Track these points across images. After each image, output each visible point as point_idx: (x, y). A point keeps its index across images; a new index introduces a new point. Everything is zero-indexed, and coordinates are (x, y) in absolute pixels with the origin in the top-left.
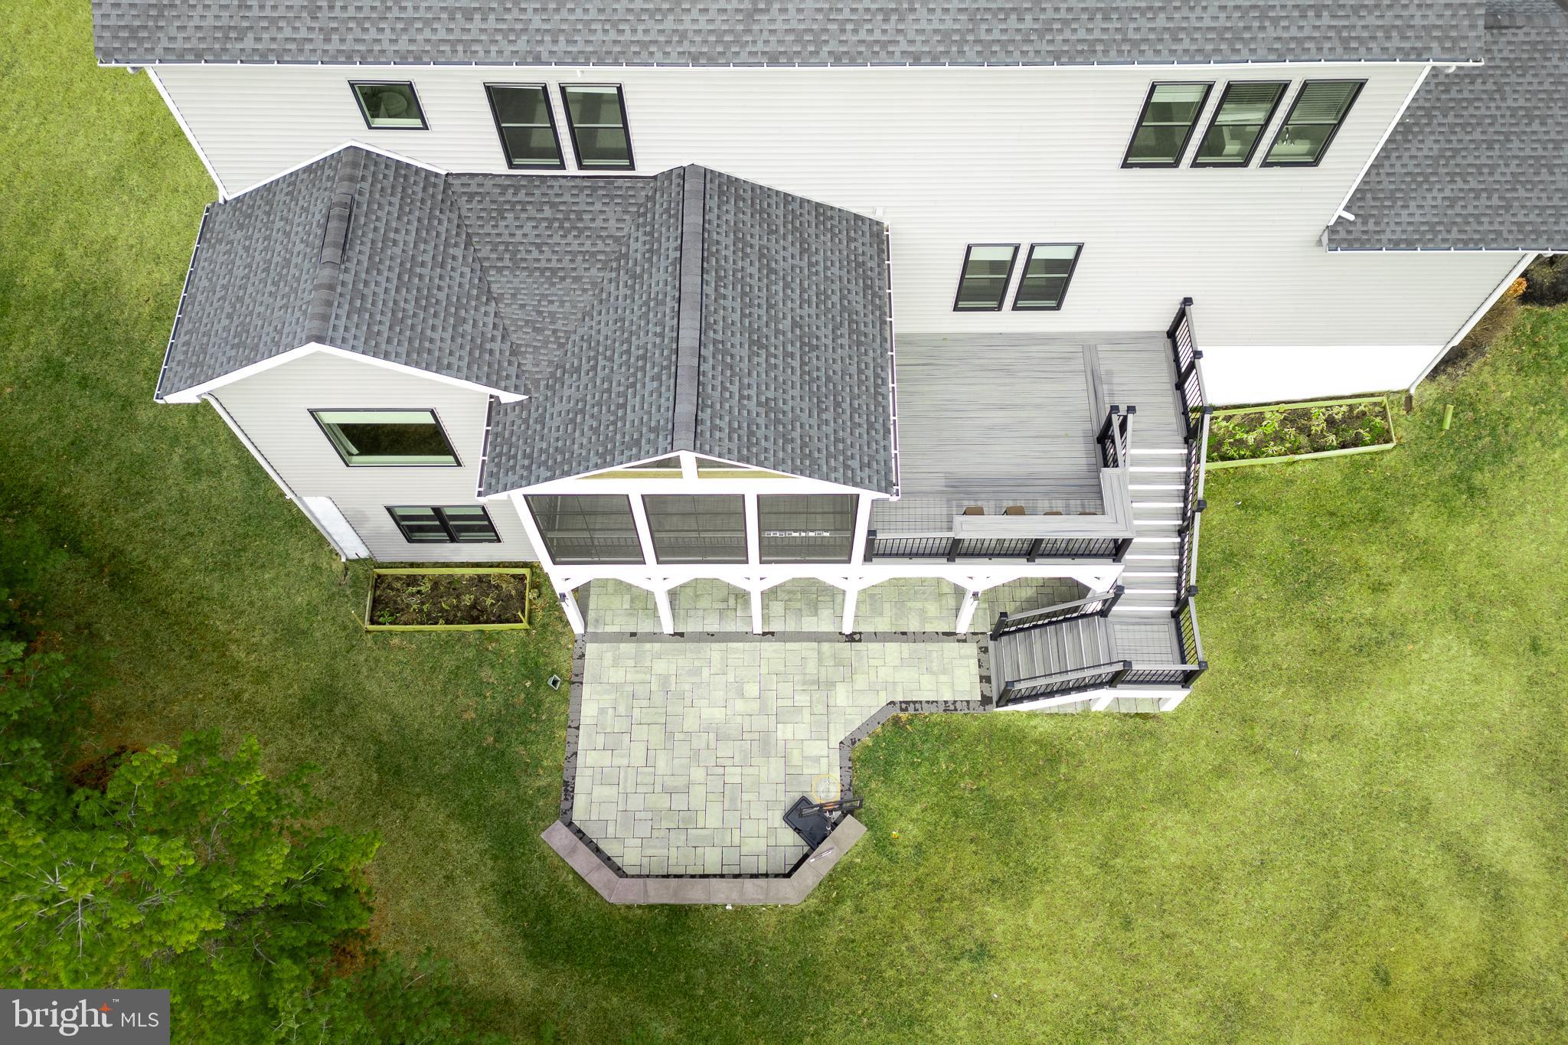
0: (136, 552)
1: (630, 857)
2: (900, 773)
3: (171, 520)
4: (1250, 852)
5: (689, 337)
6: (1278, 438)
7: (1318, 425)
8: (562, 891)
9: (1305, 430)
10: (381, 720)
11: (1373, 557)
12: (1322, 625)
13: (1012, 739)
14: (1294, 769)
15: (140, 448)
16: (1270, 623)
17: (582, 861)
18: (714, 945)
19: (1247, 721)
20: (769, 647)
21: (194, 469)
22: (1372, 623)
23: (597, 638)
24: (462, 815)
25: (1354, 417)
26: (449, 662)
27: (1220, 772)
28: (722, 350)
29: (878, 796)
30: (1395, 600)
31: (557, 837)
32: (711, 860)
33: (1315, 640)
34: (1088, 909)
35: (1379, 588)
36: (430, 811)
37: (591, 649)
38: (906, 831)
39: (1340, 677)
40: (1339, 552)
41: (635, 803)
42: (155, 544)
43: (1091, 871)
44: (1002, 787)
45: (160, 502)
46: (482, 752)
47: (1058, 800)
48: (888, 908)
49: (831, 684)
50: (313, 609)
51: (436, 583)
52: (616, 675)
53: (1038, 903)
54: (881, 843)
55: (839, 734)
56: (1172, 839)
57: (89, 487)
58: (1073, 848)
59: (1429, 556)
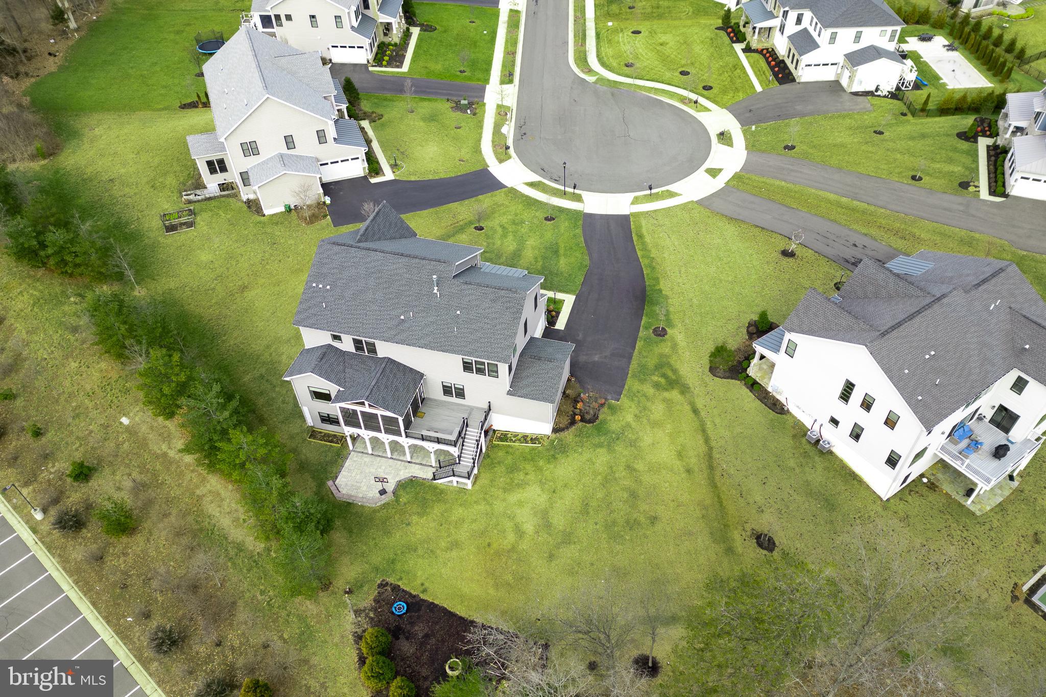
0: (266, 415)
1: (344, 491)
2: (408, 489)
3: (275, 411)
4: (474, 517)
6: (520, 440)
7: (529, 439)
8: (328, 495)
9: (525, 440)
10: (303, 457)
11: (528, 467)
12: (511, 479)
13: (435, 488)
17: (334, 490)
18: (354, 511)
20: (391, 460)
21: (283, 402)
22: (522, 481)
23: (354, 451)
24: (313, 478)
25: (536, 439)
26: (322, 450)
27: (475, 502)
29: (401, 492)
30: (528, 477)
31: (330, 483)
32: (360, 495)
33: (508, 480)
34: (434, 521)
35: (527, 474)
36: (307, 476)
37: (352, 453)
38: (403, 500)
39: (510, 489)
40: (522, 465)
41: (349, 483)
42: (270, 415)
43: (439, 514)
44: (428, 497)
45: (274, 407)
46: (322, 467)
47: (439, 500)
48: (393, 512)
49: (400, 470)
50: (298, 434)
51: (325, 434)
52: (355, 459)
53: (425, 518)
54: (397, 501)
55: (398, 479)
56: (459, 512)
57: (261, 401)
58: (437, 510)
59: (540, 469)
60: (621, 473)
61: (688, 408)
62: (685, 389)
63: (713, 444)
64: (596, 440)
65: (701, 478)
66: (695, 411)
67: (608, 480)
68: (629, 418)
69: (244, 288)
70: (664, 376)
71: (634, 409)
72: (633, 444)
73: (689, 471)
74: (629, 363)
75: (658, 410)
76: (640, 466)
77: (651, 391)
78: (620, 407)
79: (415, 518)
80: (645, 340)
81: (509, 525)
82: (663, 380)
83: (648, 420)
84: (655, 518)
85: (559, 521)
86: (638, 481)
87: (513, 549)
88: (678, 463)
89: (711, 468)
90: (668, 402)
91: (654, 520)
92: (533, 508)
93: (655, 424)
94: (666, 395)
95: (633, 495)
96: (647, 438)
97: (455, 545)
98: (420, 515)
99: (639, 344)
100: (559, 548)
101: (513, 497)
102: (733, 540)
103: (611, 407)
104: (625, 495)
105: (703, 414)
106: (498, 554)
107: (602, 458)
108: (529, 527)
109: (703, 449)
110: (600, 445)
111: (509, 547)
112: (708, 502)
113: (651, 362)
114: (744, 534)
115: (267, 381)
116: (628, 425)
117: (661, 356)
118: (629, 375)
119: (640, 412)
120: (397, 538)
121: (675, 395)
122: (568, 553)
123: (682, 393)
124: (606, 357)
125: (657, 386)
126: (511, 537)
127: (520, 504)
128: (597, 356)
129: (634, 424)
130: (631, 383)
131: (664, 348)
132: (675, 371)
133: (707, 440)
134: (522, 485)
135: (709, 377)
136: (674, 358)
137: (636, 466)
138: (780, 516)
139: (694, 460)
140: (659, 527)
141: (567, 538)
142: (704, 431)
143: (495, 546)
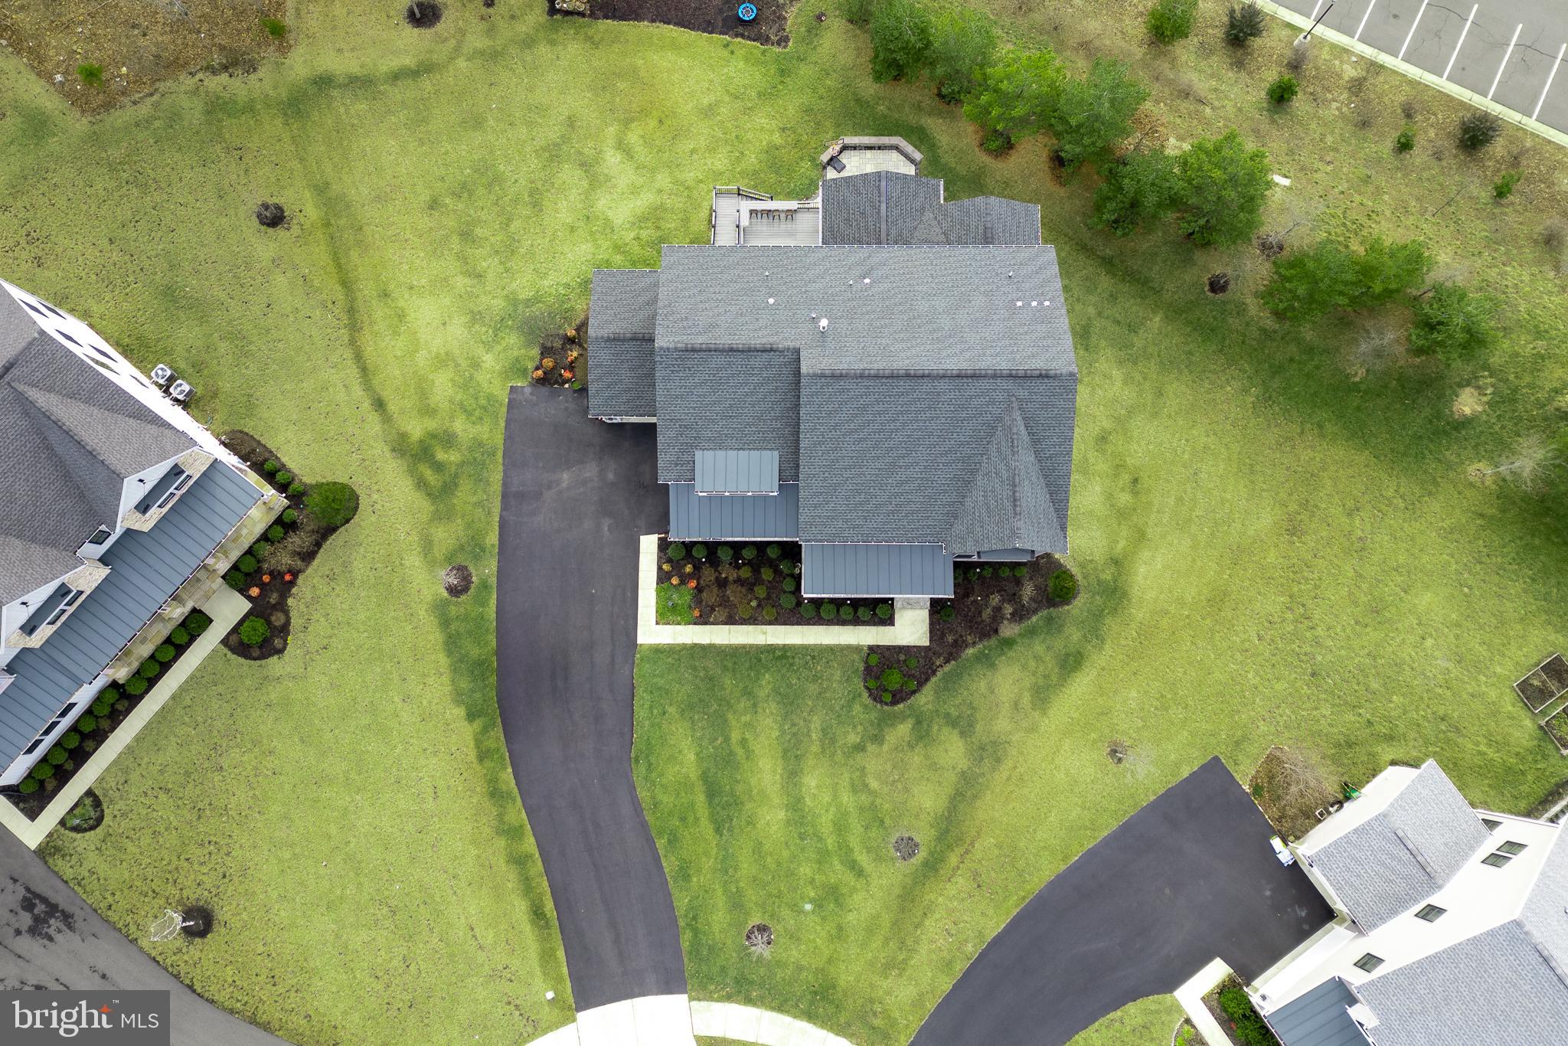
0: (1081, 257)
1: (895, 154)
4: (695, 156)
5: (883, 206)
8: (915, 141)
11: (636, 249)
12: (658, 228)
14: (676, 182)
15: (1090, 297)
16: (676, 230)
17: (909, 149)
19: (689, 197)
22: (641, 228)
24: (951, 170)
27: (701, 181)
28: (873, 207)
30: (632, 235)
31: (918, 156)
32: (869, 153)
33: (662, 224)
34: (749, 141)
35: (637, 238)
39: (656, 209)
40: (648, 252)
42: (1075, 261)
43: (747, 152)
47: (755, 173)
48: (812, 142)
53: (764, 143)
54: (813, 160)
56: (720, 161)
57: (1105, 282)
58: (752, 160)
59: (618, 248)
60: (489, 265)
61: (392, 407)
62: (401, 446)
63: (348, 354)
64: (536, 309)
65: (366, 289)
66: (379, 405)
67: (509, 249)
68: (489, 360)
69: (1294, 530)
70: (438, 467)
71: (481, 377)
72: (476, 317)
73: (385, 295)
74: (505, 484)
75: (443, 387)
76: (461, 282)
77: (460, 426)
78: (507, 377)
79: (777, 139)
80: (483, 550)
81: (641, 153)
82: (441, 455)
83: (457, 365)
84: (431, 208)
85: (569, 175)
86: (463, 258)
87: (627, 123)
88: (401, 303)
89: (351, 311)
90: (428, 411)
91: (434, 204)
92: (615, 186)
93: (443, 360)
94: (432, 424)
95: (466, 235)
96: (458, 330)
97: (709, 112)
98: (771, 150)
99: (492, 539)
100: (562, 136)
101: (646, 200)
102: (316, 206)
103: (524, 372)
104: (479, 231)
105: (366, 405)
106: (644, 112)
107: (523, 285)
108: (612, 159)
109: (366, 340)
110: (528, 303)
111: (633, 125)
112: (354, 254)
113: (465, 495)
114: (302, 220)
115: (1118, 323)
116: (488, 347)
117: (446, 513)
118: (500, 454)
119: (471, 378)
120: (792, 105)
121: (416, 429)
122: (550, 132)
123: (403, 436)
124: (549, 487)
125: (448, 440)
126: (633, 138)
127: (635, 190)
128: (564, 485)
129: (480, 351)
130: (492, 433)
131: (445, 536)
132: (421, 484)
133: (358, 357)
134: (641, 220)
135: (359, 482)
136: (425, 517)
137: (468, 281)
138: (249, 260)
139: (378, 314)
140: (425, 196)
141: (553, 154)
142: (364, 370)
143: (653, 123)
